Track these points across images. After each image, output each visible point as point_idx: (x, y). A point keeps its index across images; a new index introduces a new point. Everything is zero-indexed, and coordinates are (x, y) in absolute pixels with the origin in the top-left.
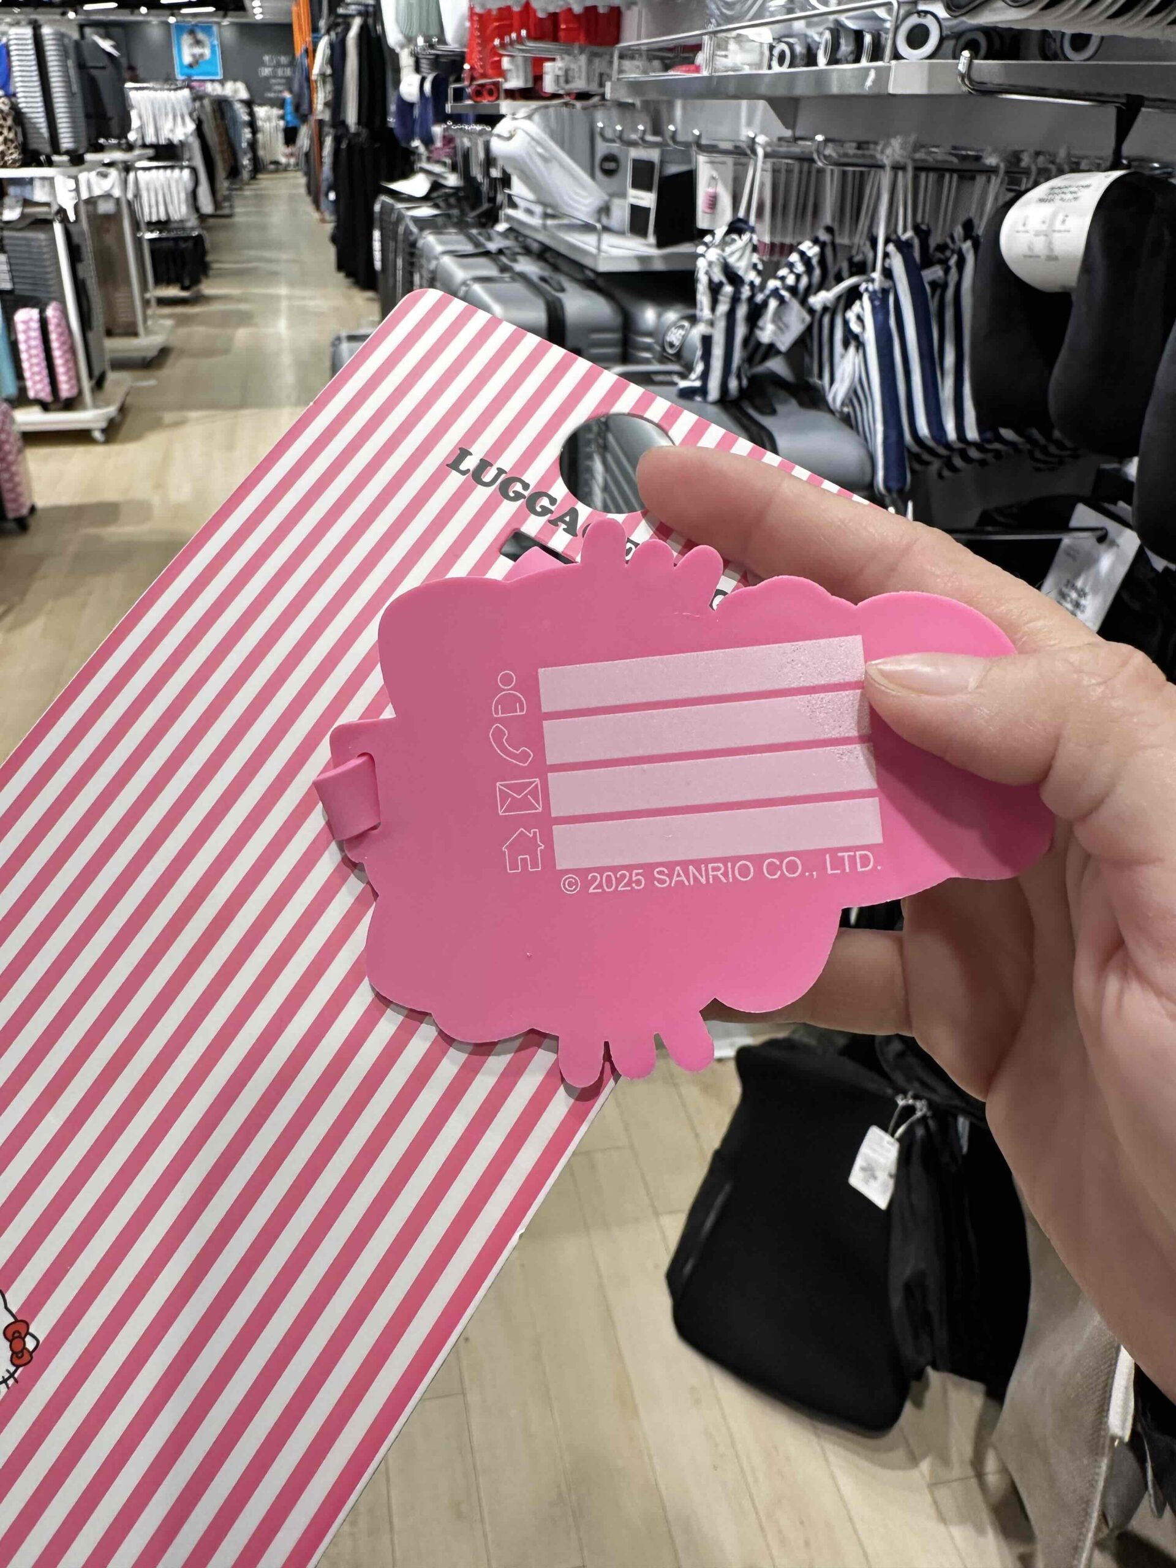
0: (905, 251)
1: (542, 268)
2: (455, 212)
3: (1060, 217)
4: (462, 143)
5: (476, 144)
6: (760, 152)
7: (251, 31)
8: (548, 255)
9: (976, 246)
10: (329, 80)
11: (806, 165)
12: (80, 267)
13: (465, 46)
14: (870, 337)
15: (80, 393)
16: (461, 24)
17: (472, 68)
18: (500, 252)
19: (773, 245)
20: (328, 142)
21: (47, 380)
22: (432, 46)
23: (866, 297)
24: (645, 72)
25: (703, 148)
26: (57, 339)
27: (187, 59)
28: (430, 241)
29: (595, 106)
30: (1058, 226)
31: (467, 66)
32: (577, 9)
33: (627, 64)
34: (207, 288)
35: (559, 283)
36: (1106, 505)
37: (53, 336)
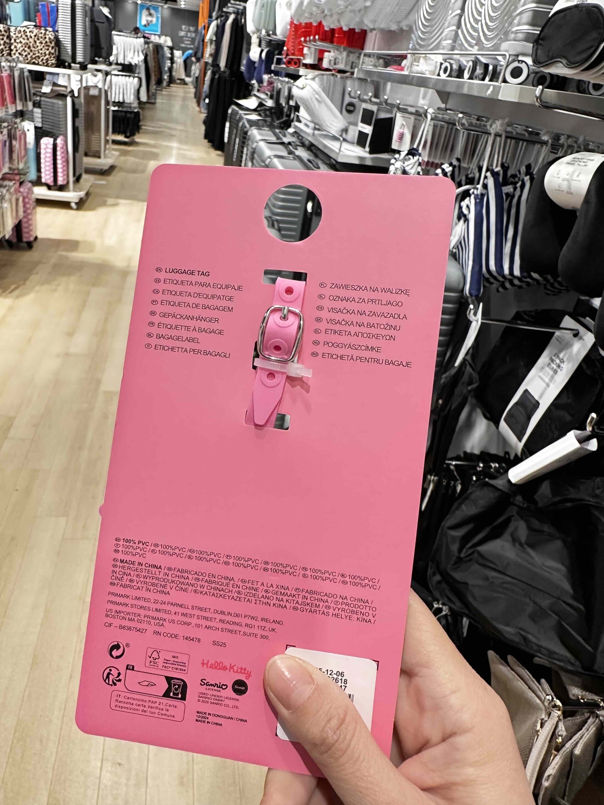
0: (496, 176)
1: (309, 155)
2: (269, 119)
3: (576, 174)
4: (277, 86)
5: (284, 87)
6: (429, 117)
7: (178, 13)
8: (313, 148)
9: (532, 179)
10: (214, 43)
11: (450, 126)
12: (77, 120)
13: (286, 38)
14: (472, 217)
15: (68, 183)
16: (285, 27)
17: (288, 50)
18: (289, 143)
19: (428, 162)
20: (209, 73)
21: (52, 175)
22: (269, 35)
23: (472, 197)
24: (375, 66)
25: (399, 109)
26: (60, 155)
27: (144, 22)
28: (254, 132)
29: (347, 77)
30: (575, 177)
31: (285, 48)
32: (345, 29)
33: (367, 59)
34: (138, 138)
35: (317, 164)
36: (580, 318)
37: (59, 153)
